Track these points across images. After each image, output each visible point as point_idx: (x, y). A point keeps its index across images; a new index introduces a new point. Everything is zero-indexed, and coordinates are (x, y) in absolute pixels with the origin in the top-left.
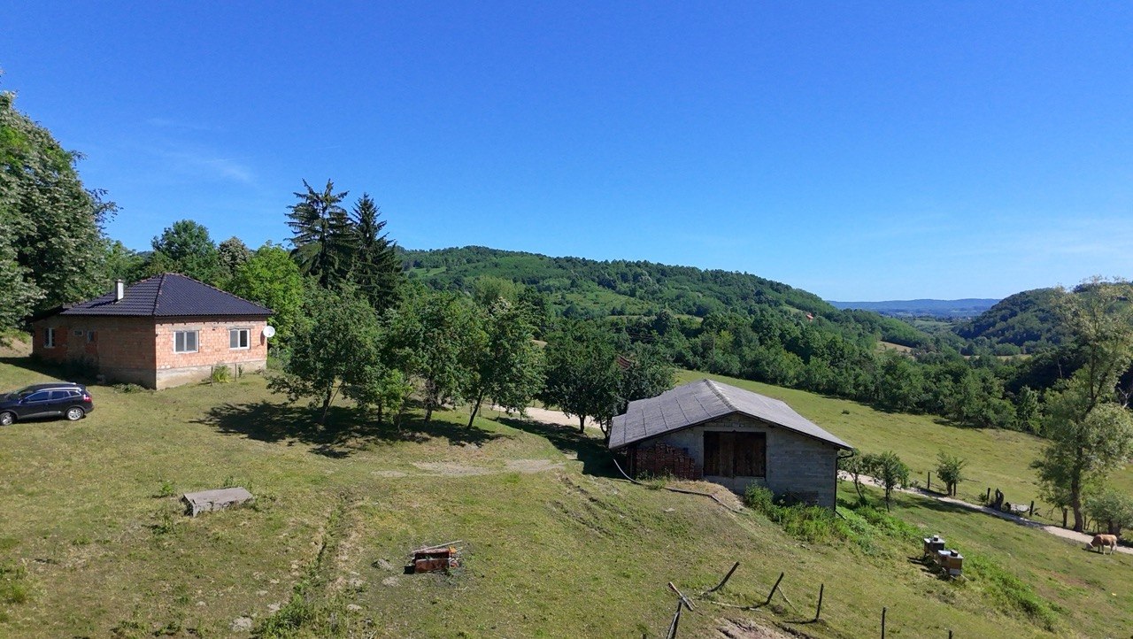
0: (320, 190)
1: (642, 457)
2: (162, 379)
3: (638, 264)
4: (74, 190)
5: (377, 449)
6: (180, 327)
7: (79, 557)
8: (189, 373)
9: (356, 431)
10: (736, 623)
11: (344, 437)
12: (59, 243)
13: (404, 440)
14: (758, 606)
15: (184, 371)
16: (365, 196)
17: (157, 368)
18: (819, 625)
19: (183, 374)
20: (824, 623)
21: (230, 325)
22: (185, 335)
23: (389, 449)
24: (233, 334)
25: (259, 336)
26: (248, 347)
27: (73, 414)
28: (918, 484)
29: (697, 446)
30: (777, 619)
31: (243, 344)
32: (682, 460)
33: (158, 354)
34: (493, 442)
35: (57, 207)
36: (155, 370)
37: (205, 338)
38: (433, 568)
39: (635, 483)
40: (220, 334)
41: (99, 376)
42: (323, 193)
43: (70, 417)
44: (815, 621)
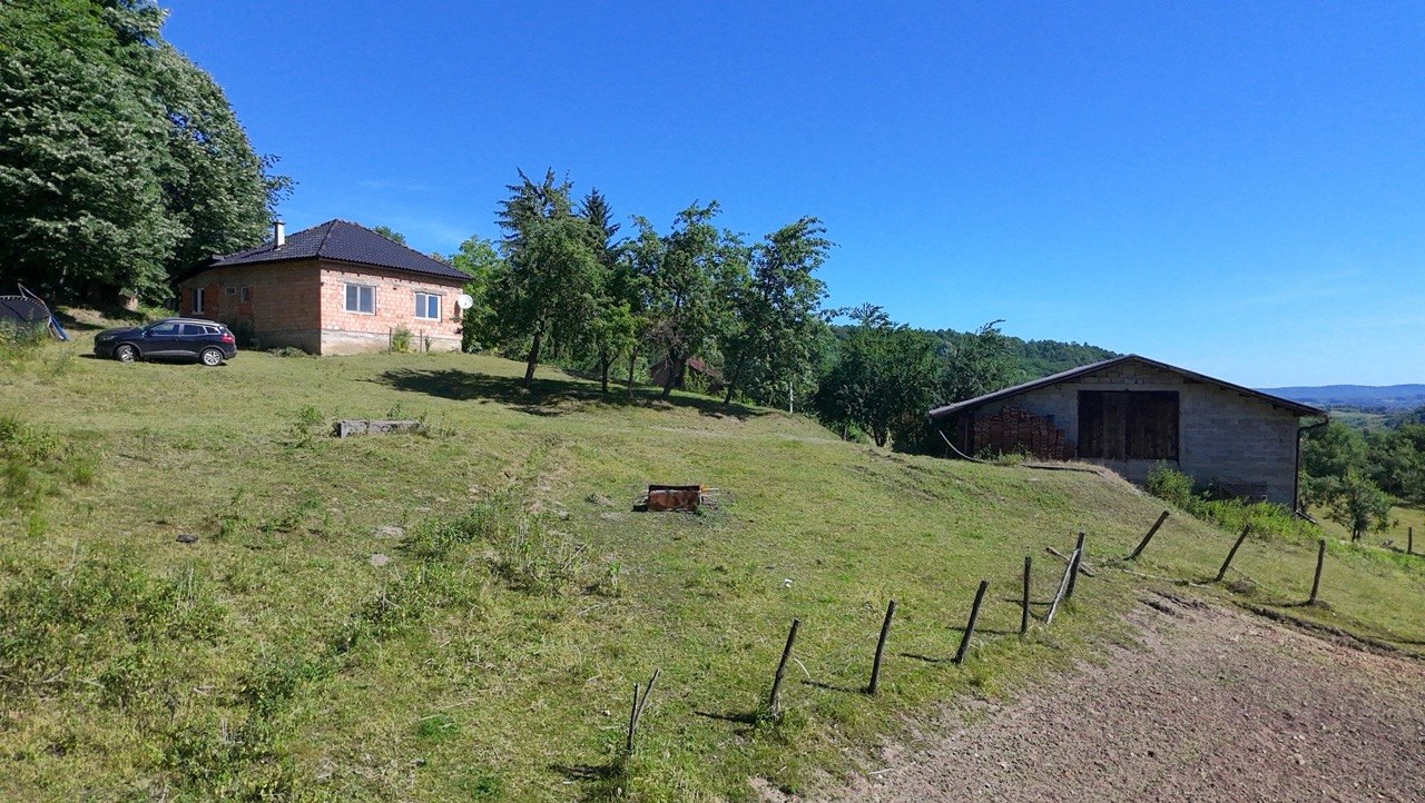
0: (538, 181)
1: (982, 428)
2: (328, 343)
3: (940, 334)
4: (238, 146)
5: (600, 412)
6: (352, 278)
7: (179, 460)
8: (362, 340)
9: (572, 395)
10: (1169, 598)
11: (555, 400)
12: (220, 207)
13: (636, 405)
14: (1202, 583)
15: (356, 337)
16: (594, 193)
17: (323, 327)
18: (1317, 609)
19: (355, 341)
20: (1325, 606)
21: (416, 286)
22: (359, 288)
23: (616, 413)
24: (420, 300)
25: (453, 306)
26: (439, 319)
27: (210, 357)
28: (1393, 545)
29: (1068, 411)
30: (1240, 599)
31: (433, 314)
32: (1044, 433)
33: (323, 309)
34: (761, 418)
35: (217, 163)
36: (320, 329)
37: (384, 299)
38: (676, 505)
39: (973, 461)
40: (402, 296)
41: (253, 340)
42: (542, 185)
43: (206, 361)
44: (1310, 603)
